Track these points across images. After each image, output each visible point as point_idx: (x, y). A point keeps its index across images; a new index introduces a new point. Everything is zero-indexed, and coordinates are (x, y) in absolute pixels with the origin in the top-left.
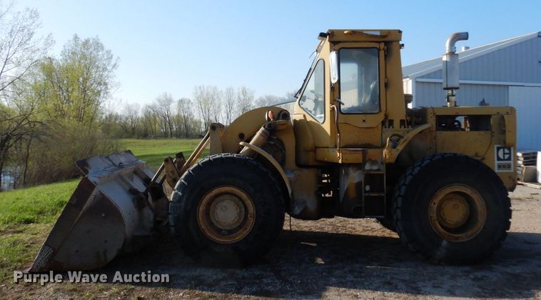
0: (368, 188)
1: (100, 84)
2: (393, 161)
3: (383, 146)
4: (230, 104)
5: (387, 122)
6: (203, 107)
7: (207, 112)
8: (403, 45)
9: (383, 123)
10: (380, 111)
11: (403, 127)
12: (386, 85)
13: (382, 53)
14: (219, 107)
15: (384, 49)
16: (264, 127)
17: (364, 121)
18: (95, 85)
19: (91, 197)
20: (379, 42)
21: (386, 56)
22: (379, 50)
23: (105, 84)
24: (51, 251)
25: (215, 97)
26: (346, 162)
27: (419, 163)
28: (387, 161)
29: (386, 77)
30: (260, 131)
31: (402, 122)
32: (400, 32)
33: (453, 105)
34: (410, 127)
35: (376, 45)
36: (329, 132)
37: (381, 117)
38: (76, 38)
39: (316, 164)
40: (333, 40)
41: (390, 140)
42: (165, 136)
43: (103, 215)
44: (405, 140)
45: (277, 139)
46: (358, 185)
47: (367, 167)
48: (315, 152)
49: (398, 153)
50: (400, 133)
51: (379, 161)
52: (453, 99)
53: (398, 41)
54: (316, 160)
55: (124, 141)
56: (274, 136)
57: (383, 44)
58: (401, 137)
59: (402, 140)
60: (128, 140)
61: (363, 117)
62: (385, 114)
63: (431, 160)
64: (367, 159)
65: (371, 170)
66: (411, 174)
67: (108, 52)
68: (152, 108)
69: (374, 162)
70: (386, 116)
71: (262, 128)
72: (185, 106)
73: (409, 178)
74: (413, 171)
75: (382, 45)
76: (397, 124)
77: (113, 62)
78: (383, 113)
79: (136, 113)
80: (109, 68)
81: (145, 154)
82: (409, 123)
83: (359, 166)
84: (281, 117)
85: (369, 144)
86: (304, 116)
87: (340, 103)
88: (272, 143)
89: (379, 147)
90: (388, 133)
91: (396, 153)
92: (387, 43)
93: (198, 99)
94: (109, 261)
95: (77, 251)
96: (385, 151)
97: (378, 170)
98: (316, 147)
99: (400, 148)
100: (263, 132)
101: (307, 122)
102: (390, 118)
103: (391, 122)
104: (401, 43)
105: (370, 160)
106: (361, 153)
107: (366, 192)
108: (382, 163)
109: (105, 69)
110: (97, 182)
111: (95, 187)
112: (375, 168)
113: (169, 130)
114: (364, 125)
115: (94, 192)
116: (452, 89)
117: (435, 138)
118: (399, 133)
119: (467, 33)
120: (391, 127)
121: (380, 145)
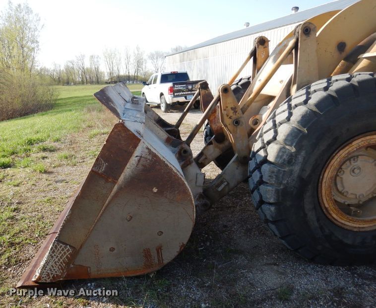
1: (33, 42)
4: (128, 58)
6: (108, 60)
7: (111, 65)
14: (120, 60)
18: (29, 44)
19: (133, 160)
23: (37, 42)
24: (68, 251)
25: (116, 53)
42: (83, 83)
43: (155, 190)
55: (55, 87)
60: (57, 87)
67: (37, 15)
68: (71, 62)
72: (95, 60)
77: (41, 23)
79: (60, 66)
81: (70, 96)
93: (104, 55)
94: (166, 262)
95: (112, 250)
109: (36, 30)
110: (142, 131)
111: (140, 140)
113: (85, 79)
115: (138, 152)
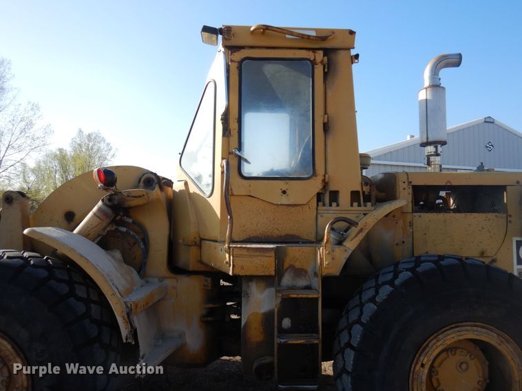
0: (286, 323)
2: (336, 271)
3: (319, 240)
5: (327, 195)
8: (357, 56)
9: (319, 197)
10: (314, 174)
11: (355, 204)
12: (326, 128)
13: (319, 71)
15: (322, 62)
16: (103, 200)
17: (284, 192)
20: (314, 50)
21: (326, 75)
22: (313, 63)
26: (242, 273)
27: (390, 276)
28: (325, 272)
29: (326, 113)
30: (95, 209)
31: (355, 196)
32: (352, 33)
33: (437, 170)
34: (369, 204)
35: (310, 55)
36: (218, 212)
37: (315, 186)
38: (80, 131)
39: (201, 268)
40: (229, 44)
41: (332, 229)
44: (361, 230)
45: (134, 222)
46: (268, 318)
47: (287, 280)
48: (200, 247)
49: (347, 255)
50: (351, 217)
51: (310, 270)
52: (436, 160)
53: (348, 49)
54: (201, 262)
56: (129, 216)
57: (321, 53)
58: (352, 224)
59: (354, 230)
61: (282, 185)
62: (324, 181)
63: (412, 270)
64: (286, 266)
65: (293, 288)
66: (372, 300)
67: (108, 144)
69: (300, 272)
70: (325, 184)
71: (100, 203)
73: (370, 308)
74: (377, 293)
75: (319, 56)
76: (345, 198)
77: (112, 153)
78: (319, 179)
80: (109, 157)
82: (367, 199)
83: (268, 280)
84: (142, 184)
85: (293, 236)
86: (186, 184)
87: (240, 159)
88: (124, 229)
89: (312, 242)
90: (329, 215)
91: (342, 255)
92: (327, 52)
96: (321, 251)
97: (308, 288)
98: (202, 239)
99: (351, 244)
100: (100, 209)
101: (189, 193)
102: (332, 187)
103: (334, 196)
104: (353, 52)
105: (292, 267)
106: (273, 254)
107: (282, 332)
108: (316, 274)
112: (302, 282)
114: (284, 200)
116: (435, 143)
117: (411, 224)
118: (348, 216)
119: (460, 56)
120: (334, 204)
121: (312, 238)
